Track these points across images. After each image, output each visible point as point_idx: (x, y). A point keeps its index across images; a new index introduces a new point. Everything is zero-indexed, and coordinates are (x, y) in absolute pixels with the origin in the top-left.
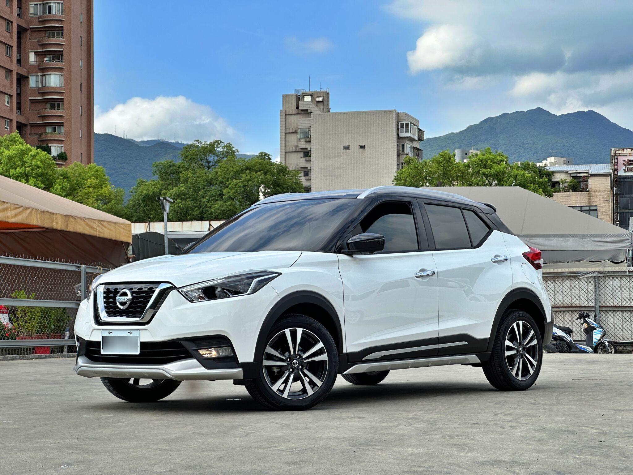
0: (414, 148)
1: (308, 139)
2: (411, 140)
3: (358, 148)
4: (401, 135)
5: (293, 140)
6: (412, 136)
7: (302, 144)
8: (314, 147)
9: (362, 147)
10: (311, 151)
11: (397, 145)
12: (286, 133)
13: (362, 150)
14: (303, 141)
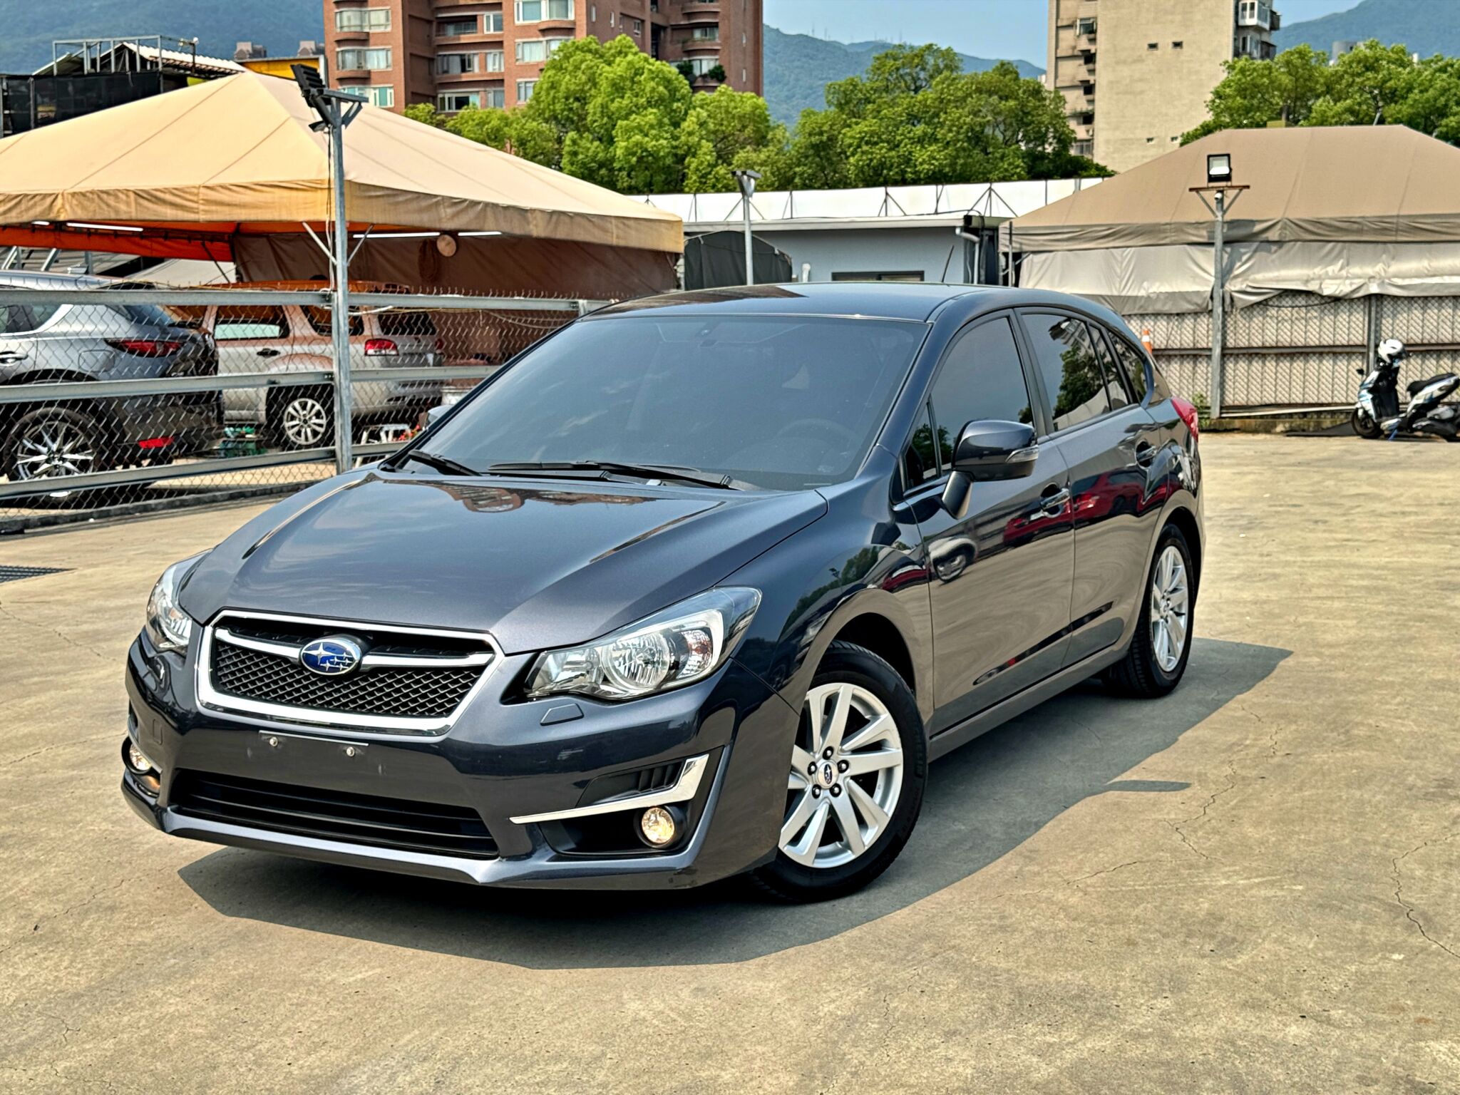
0: (1263, 43)
1: (1092, 36)
2: (1258, 29)
3: (1171, 45)
4: (1241, 23)
5: (1068, 37)
6: (1260, 23)
7: (1084, 44)
8: (1101, 47)
9: (1177, 45)
10: (1095, 54)
11: (1235, 40)
12: (1058, 28)
13: (1178, 49)
14: (1084, 38)
